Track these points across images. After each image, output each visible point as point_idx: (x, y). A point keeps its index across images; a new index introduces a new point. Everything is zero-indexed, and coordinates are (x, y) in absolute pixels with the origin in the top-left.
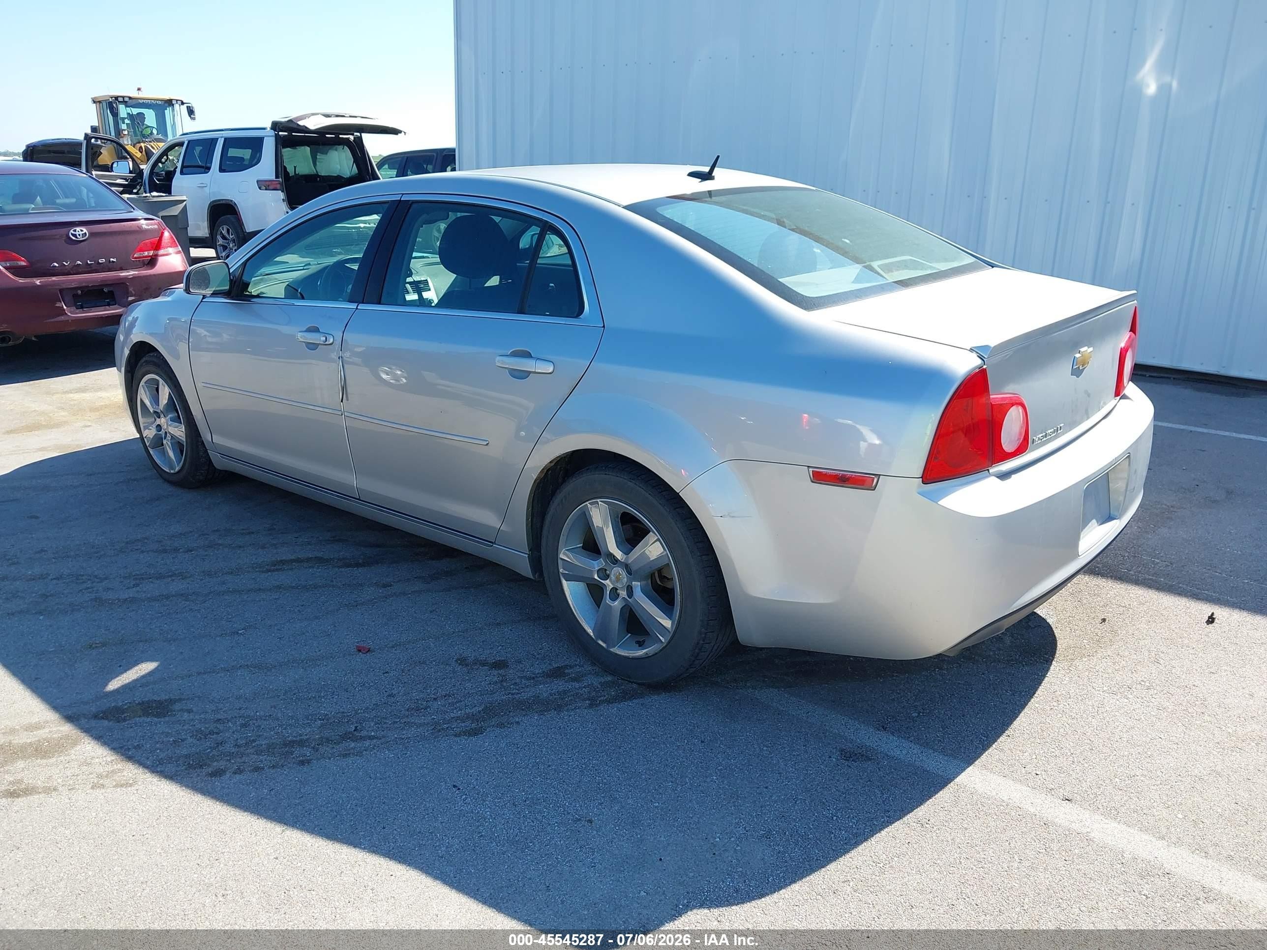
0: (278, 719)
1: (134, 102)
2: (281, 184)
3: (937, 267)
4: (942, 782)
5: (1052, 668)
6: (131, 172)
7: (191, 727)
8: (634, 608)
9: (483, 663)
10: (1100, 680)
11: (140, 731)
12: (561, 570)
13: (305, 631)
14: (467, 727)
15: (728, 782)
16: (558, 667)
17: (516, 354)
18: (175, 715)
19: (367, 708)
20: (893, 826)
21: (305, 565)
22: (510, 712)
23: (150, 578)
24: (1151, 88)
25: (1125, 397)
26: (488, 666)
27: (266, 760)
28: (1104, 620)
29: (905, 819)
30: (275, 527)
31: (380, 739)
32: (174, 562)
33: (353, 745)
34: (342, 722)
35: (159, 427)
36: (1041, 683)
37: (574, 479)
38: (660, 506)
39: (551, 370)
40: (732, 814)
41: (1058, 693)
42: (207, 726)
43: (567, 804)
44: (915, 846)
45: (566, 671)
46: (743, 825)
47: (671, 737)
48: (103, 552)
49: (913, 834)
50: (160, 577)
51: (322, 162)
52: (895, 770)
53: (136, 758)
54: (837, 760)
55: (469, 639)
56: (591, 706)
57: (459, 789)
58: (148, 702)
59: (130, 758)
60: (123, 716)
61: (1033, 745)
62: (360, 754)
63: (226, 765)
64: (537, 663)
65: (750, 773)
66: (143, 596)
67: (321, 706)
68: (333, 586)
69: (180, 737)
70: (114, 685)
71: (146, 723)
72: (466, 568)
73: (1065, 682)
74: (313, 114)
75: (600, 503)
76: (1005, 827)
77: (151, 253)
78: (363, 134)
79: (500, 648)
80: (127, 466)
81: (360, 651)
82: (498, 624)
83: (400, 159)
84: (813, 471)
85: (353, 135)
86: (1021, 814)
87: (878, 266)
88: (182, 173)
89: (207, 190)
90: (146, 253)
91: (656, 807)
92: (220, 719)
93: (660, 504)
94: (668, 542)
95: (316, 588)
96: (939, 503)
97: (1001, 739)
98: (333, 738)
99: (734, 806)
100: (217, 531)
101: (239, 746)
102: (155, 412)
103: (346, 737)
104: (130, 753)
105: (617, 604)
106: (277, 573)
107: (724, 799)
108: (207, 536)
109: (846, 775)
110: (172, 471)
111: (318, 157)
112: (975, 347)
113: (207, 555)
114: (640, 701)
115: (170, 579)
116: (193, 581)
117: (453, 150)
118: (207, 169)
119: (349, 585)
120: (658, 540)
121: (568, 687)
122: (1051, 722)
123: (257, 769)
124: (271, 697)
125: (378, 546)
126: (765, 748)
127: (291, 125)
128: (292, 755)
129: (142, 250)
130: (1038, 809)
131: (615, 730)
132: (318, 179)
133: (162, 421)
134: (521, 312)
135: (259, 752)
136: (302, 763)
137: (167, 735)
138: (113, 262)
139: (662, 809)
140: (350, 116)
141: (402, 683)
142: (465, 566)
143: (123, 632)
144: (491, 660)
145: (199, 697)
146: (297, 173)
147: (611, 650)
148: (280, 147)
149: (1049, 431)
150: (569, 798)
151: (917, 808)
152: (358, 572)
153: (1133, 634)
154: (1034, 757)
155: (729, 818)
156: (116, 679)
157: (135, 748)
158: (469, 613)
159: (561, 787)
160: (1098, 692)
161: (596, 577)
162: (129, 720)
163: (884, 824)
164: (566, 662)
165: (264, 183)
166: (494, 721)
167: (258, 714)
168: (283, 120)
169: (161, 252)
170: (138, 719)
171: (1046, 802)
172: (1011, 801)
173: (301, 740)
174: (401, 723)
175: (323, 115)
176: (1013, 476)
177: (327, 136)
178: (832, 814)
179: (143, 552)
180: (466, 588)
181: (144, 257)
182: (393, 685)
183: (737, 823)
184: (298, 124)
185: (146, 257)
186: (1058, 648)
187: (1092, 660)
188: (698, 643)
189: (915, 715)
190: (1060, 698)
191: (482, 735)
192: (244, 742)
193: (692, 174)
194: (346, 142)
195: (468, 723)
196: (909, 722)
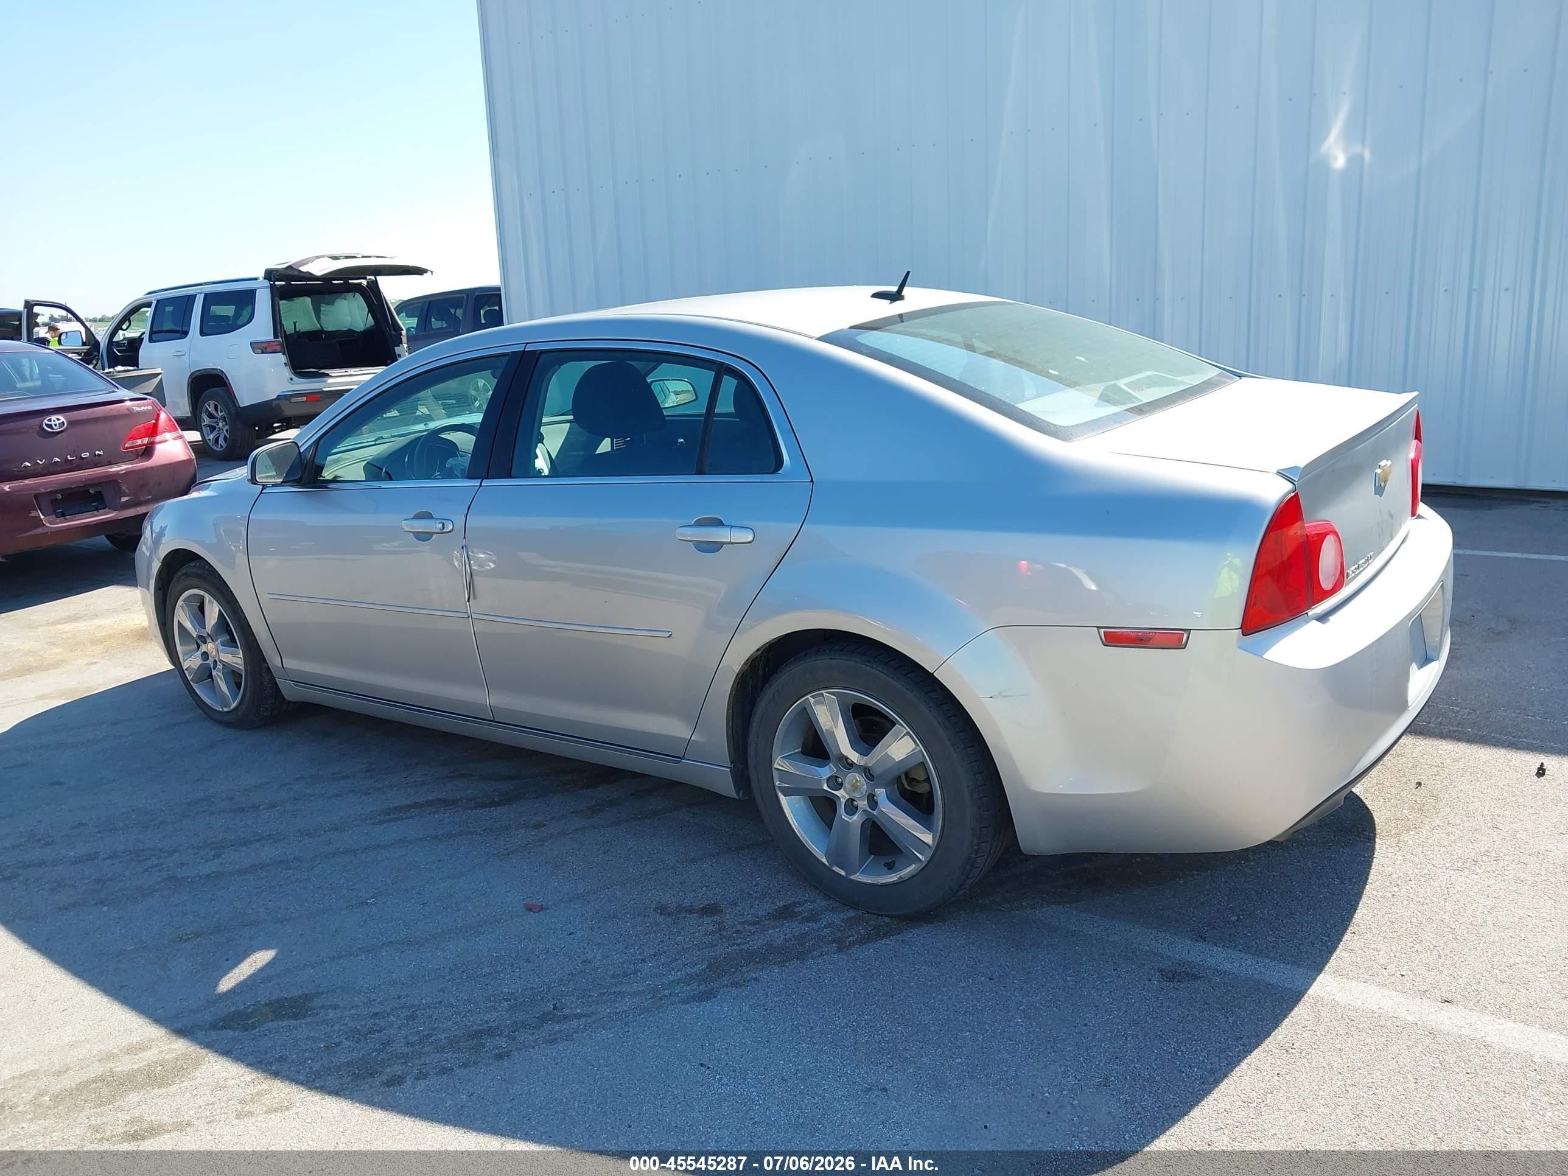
0: (452, 1006)
2: (281, 345)
3: (1187, 381)
4: (1295, 997)
5: (1377, 846)
7: (342, 1028)
8: (879, 820)
9: (691, 910)
10: (1439, 856)
11: (278, 1039)
12: (777, 783)
13: (452, 893)
14: (694, 990)
15: (1037, 1024)
16: (785, 906)
17: (700, 523)
18: (317, 1014)
19: (561, 980)
20: (1252, 1056)
21: (428, 810)
22: (742, 967)
23: (232, 846)
24: (1340, 161)
25: (1420, 517)
26: (696, 913)
27: (452, 1058)
28: (1419, 784)
29: (1264, 1045)
30: (374, 766)
31: (590, 1016)
32: (257, 823)
33: (557, 1027)
34: (535, 1000)
35: (205, 656)
36: (1371, 866)
37: (788, 669)
38: (907, 691)
39: (750, 539)
40: (1054, 1062)
41: (1394, 876)
42: (363, 1023)
43: (849, 1072)
44: (1288, 1077)
45: (796, 910)
46: (1072, 1074)
47: (951, 977)
48: (160, 819)
49: (1279, 1063)
50: (245, 843)
51: (327, 314)
52: (1233, 987)
53: (284, 1073)
54: (1159, 981)
55: (662, 882)
56: (840, 950)
57: (709, 1068)
58: (278, 1001)
59: (276, 1075)
60: (250, 1022)
61: (1385, 940)
62: (569, 1037)
63: (404, 1069)
64: (757, 903)
65: (1060, 1010)
66: (230, 868)
67: (502, 983)
68: (471, 833)
69: (332, 1041)
70: (226, 984)
71: (283, 1027)
72: (632, 795)
73: (1398, 862)
74: (318, 257)
75: (825, 694)
76: (1385, 1042)
77: (146, 440)
78: (378, 277)
79: (704, 888)
80: (160, 708)
81: (530, 910)
82: (694, 860)
83: (421, 304)
84: (1104, 632)
85: (365, 278)
86: (1399, 1024)
87: (1125, 384)
88: (151, 340)
89: (185, 358)
90: (139, 442)
91: (960, 1063)
92: (377, 1013)
93: (907, 689)
94: (920, 734)
95: (450, 838)
96: (1264, 656)
97: (1346, 937)
98: (530, 1022)
99: (1054, 1052)
100: (302, 778)
101: (412, 1045)
102: (200, 637)
103: (544, 1018)
104: (273, 1068)
105: (856, 819)
106: (394, 823)
107: (1039, 1045)
108: (289, 786)
109: (1176, 999)
110: (226, 710)
111: (322, 309)
112: (1283, 470)
113: (296, 810)
114: (900, 937)
115: (258, 844)
116: (289, 844)
117: (499, 289)
118: (184, 334)
119: (491, 830)
120: (908, 733)
121: (804, 930)
122: (1398, 912)
123: (444, 1071)
124: (434, 979)
125: (512, 778)
126: (1069, 979)
127: (290, 272)
128: (484, 1048)
129: (134, 438)
130: (1418, 1016)
131: (880, 976)
132: (324, 336)
133: (210, 647)
134: (700, 472)
135: (441, 1050)
136: (500, 1057)
137: (315, 1040)
138: (99, 455)
139: (967, 1065)
140: (363, 257)
141: (595, 945)
142: (629, 793)
143: (218, 916)
144: (698, 905)
145: (341, 988)
146: (297, 330)
147: (851, 877)
148: (277, 299)
149: (1361, 562)
150: (849, 1065)
151: (1274, 1030)
152: (498, 812)
153: (1458, 798)
154: (1392, 955)
155: (1052, 1067)
156: (227, 977)
157: (277, 1060)
158: (653, 850)
159: (835, 1052)
160: (1440, 870)
161: (826, 787)
162: (259, 1026)
163: (1240, 1054)
164: (793, 899)
165: (259, 345)
166: (725, 980)
167: (424, 1001)
168: (281, 267)
169: (158, 438)
170: (270, 1024)
171: (1424, 1007)
172: (1381, 1011)
173: (490, 1028)
174: (610, 994)
175: (330, 257)
176: (1331, 618)
177: (334, 282)
178: (1174, 1048)
179: (212, 813)
180: (639, 819)
181: (137, 446)
182: (585, 949)
183: (1064, 1072)
184: (300, 271)
185: (140, 445)
186: (1376, 822)
187: (1421, 833)
188: (969, 858)
189: (1234, 918)
190: (1399, 882)
191: (716, 999)
192: (417, 1038)
193: (876, 295)
194: (358, 288)
195: (694, 986)
196: (1231, 928)
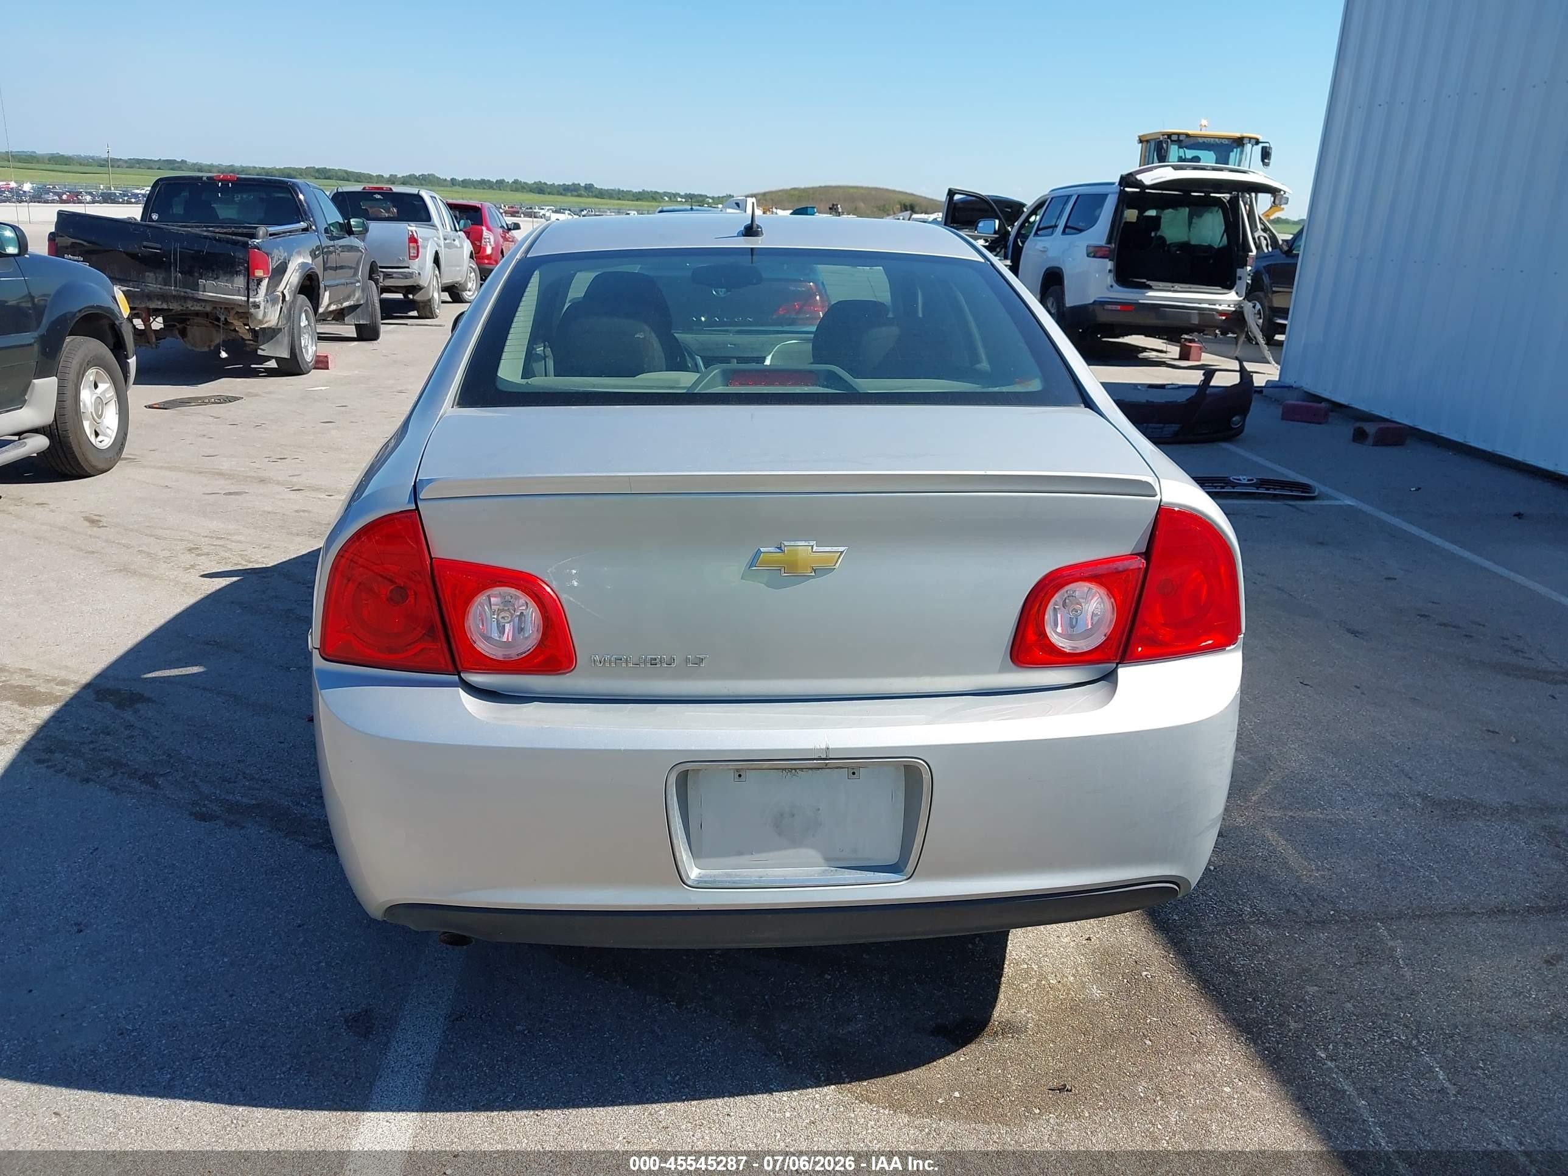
1: (1192, 141)
6: (995, 232)
